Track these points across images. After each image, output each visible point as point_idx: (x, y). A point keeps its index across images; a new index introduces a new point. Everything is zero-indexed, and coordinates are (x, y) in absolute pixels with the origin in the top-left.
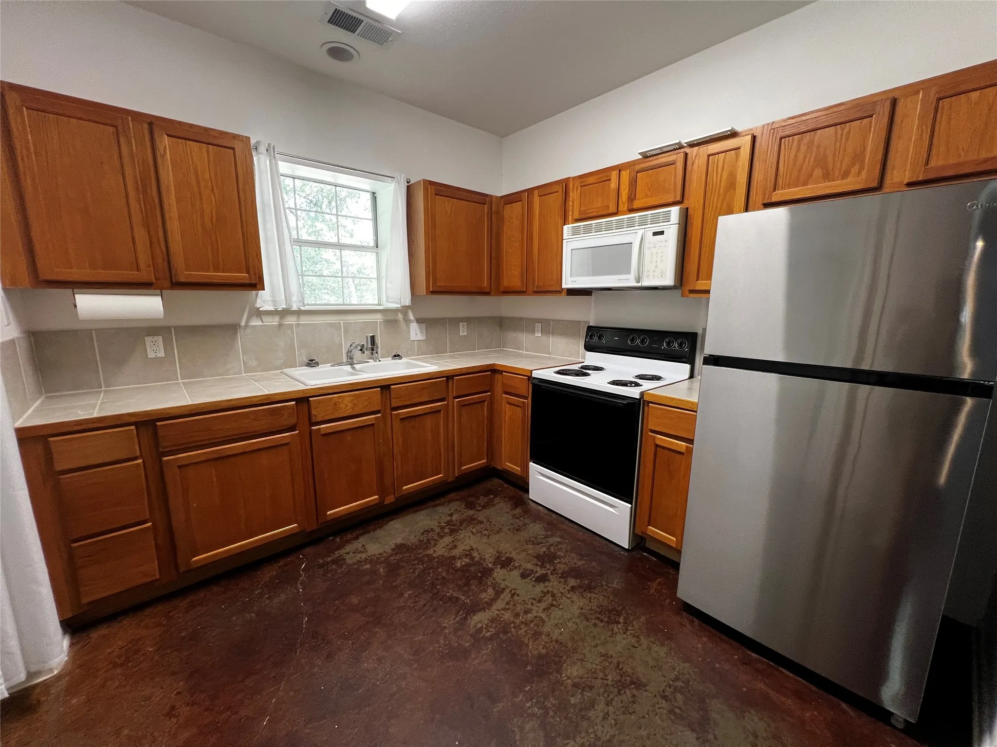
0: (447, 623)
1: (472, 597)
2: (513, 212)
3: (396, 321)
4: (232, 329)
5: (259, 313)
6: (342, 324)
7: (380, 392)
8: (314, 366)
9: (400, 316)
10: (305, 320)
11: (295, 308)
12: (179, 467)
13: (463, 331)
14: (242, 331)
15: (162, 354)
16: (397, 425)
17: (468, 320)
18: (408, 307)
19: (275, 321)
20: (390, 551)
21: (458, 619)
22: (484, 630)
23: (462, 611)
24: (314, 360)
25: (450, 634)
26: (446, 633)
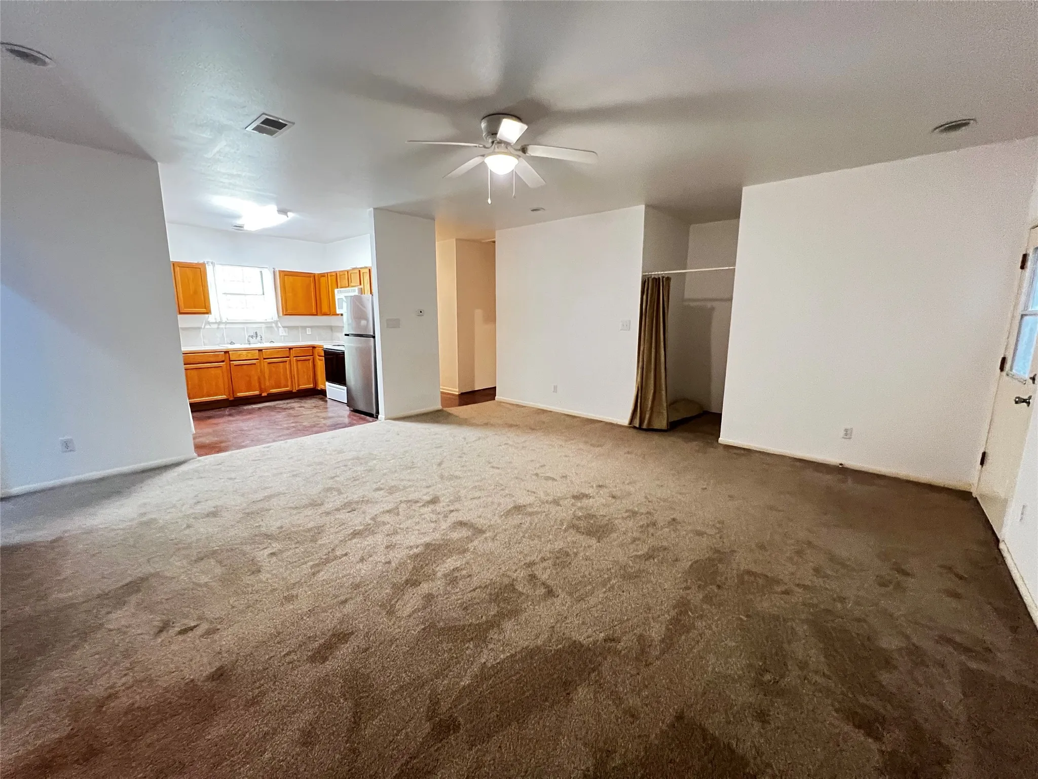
2: (323, 280)
3: (272, 327)
4: (198, 329)
5: (209, 323)
6: (245, 328)
7: (258, 352)
9: (274, 325)
10: (228, 326)
11: (224, 321)
13: (309, 331)
14: (203, 329)
16: (266, 364)
17: (311, 327)
18: (277, 321)
19: (215, 326)
24: (233, 342)
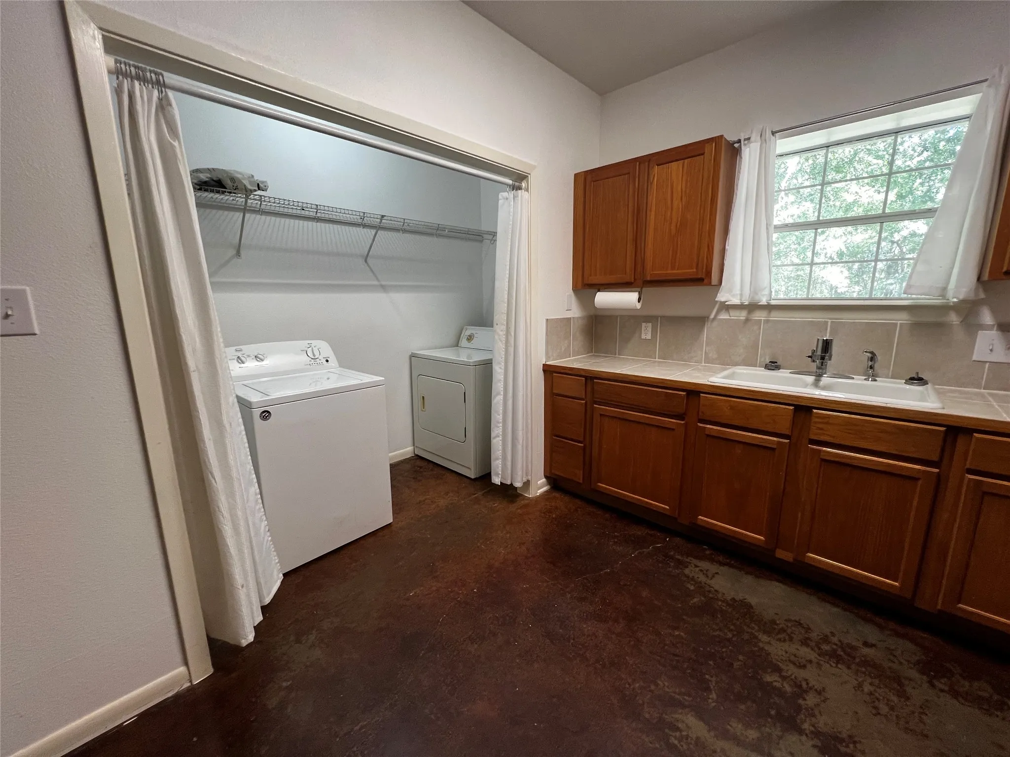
0: (665, 685)
1: (722, 708)
4: (702, 320)
5: (726, 307)
6: (829, 324)
7: (791, 413)
8: (773, 370)
10: (776, 316)
11: (763, 302)
12: (601, 415)
14: (709, 323)
15: (649, 337)
19: (742, 315)
20: (729, 598)
21: (677, 697)
22: (678, 734)
23: (691, 699)
24: (776, 363)
25: (650, 691)
26: (650, 687)
